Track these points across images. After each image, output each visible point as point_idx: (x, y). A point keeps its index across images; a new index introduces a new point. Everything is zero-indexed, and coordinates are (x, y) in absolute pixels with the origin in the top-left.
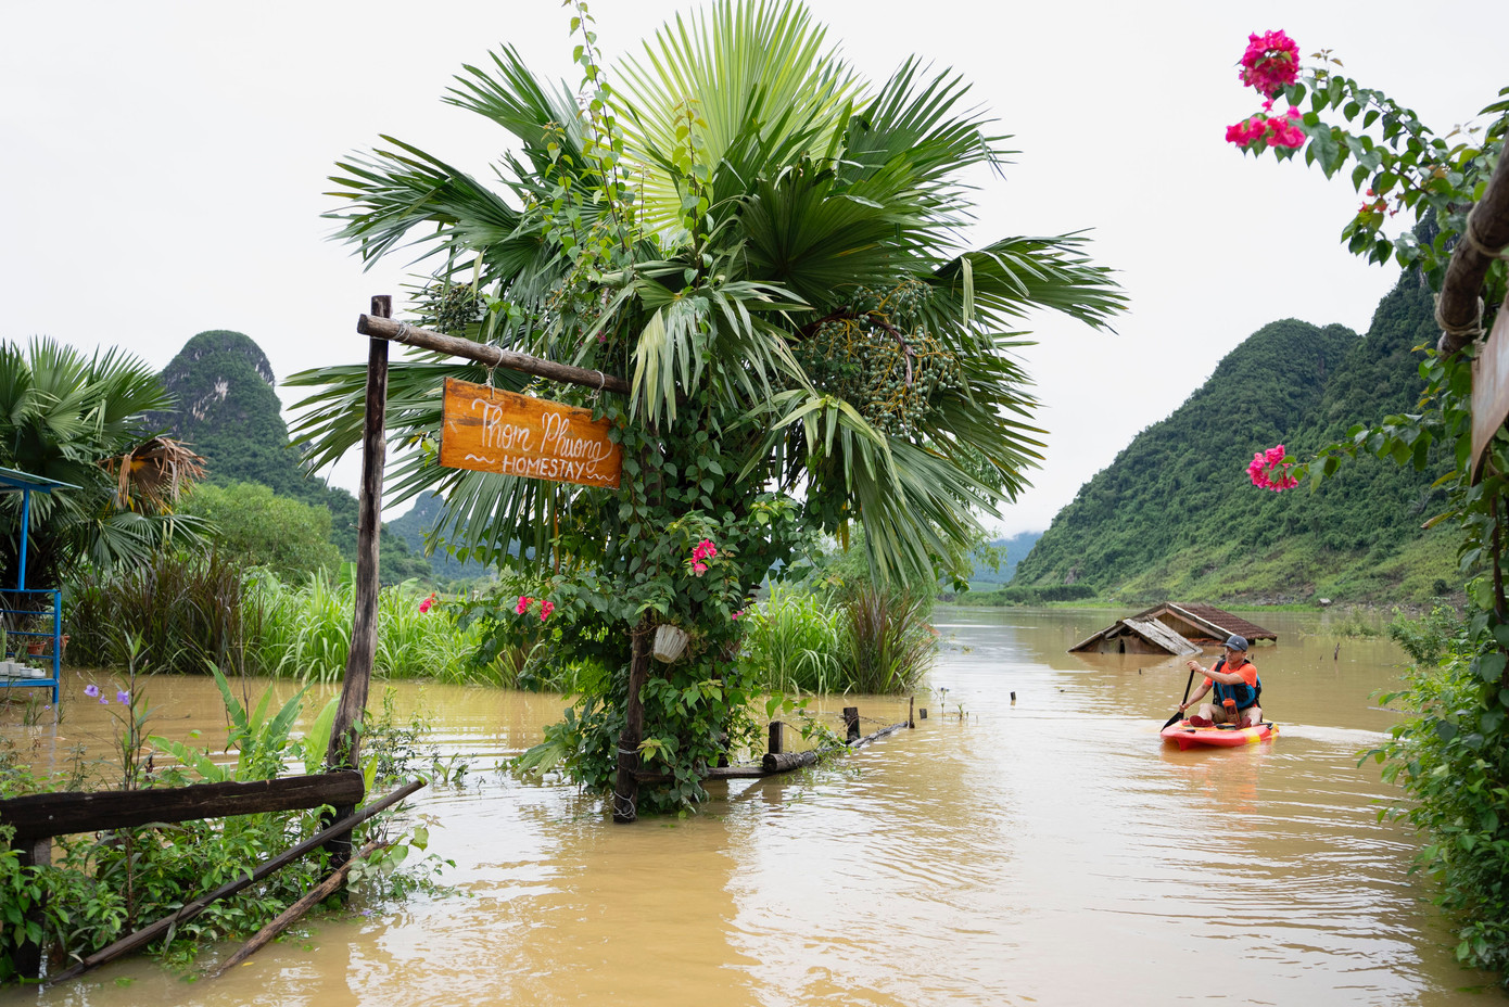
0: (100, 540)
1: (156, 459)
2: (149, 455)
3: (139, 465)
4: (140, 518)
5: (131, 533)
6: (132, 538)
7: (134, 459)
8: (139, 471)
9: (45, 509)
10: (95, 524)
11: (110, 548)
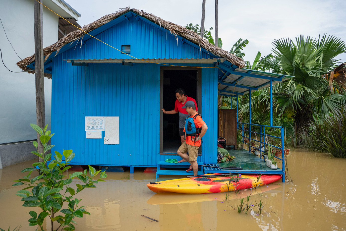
0: (324, 105)
1: (343, 72)
2: (341, 70)
3: (337, 75)
4: (340, 95)
5: (336, 101)
6: (337, 103)
7: (335, 73)
8: (338, 77)
9: (301, 93)
10: (321, 98)
11: (328, 107)
